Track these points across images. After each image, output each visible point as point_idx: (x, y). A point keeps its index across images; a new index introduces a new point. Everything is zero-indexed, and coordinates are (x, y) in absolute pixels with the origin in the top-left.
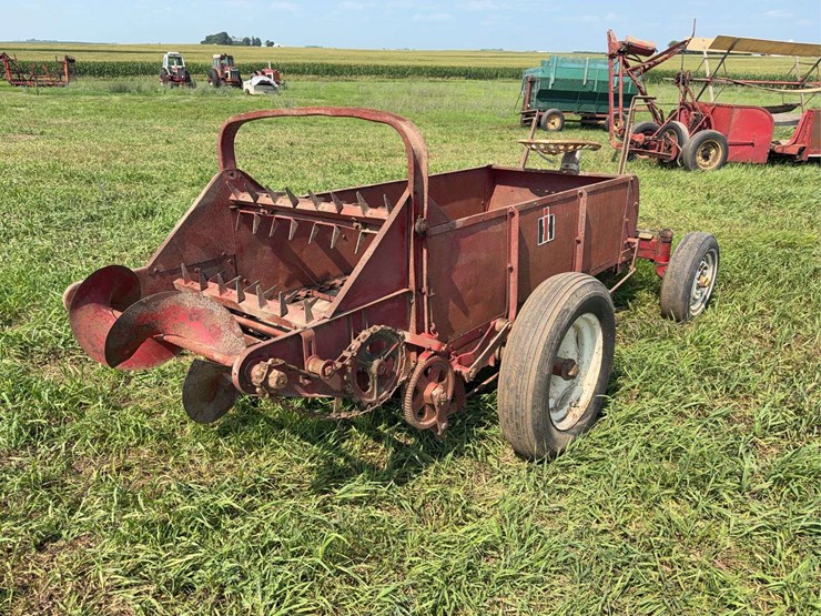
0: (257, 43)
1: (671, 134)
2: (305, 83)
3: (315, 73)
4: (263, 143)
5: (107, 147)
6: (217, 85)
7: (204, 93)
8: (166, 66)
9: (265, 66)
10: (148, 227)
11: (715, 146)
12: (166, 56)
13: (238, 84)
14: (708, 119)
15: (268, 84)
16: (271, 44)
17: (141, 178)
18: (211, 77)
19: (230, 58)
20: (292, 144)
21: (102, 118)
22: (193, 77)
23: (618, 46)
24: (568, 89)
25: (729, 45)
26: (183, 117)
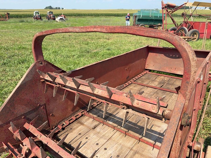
0: (59, 8)
1: (182, 30)
2: (72, 18)
3: (75, 16)
4: (61, 36)
5: (15, 38)
6: (49, 19)
7: (45, 22)
8: (35, 15)
9: (62, 14)
10: (23, 66)
11: (196, 34)
12: (34, 12)
13: (54, 19)
14: (192, 26)
15: (62, 19)
16: (63, 9)
17: (23, 48)
18: (47, 17)
19: (52, 12)
20: (70, 36)
21: (16, 29)
22: (42, 18)
23: (165, 5)
24: (146, 18)
25: (197, 4)
26: (39, 29)
